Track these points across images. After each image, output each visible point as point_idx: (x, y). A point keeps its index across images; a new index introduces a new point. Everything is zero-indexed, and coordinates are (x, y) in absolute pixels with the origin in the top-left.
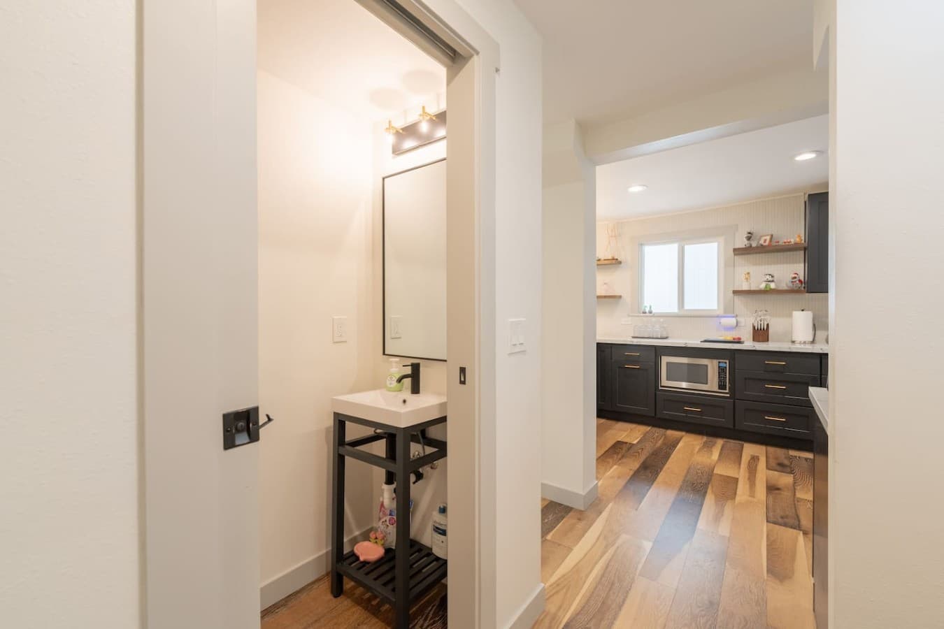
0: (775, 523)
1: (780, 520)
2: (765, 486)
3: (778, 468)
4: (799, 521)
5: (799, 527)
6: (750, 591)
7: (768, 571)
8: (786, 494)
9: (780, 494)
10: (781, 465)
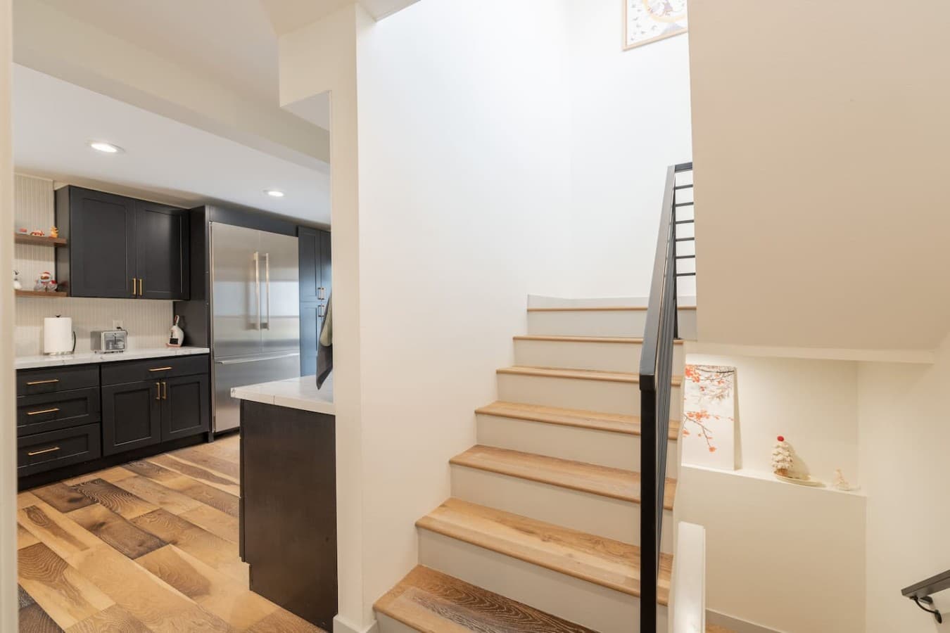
0: (141, 555)
1: (141, 549)
2: (85, 530)
3: (74, 505)
4: (158, 538)
5: (164, 542)
6: (200, 625)
7: (188, 596)
8: (116, 523)
9: (110, 527)
10: (72, 500)
